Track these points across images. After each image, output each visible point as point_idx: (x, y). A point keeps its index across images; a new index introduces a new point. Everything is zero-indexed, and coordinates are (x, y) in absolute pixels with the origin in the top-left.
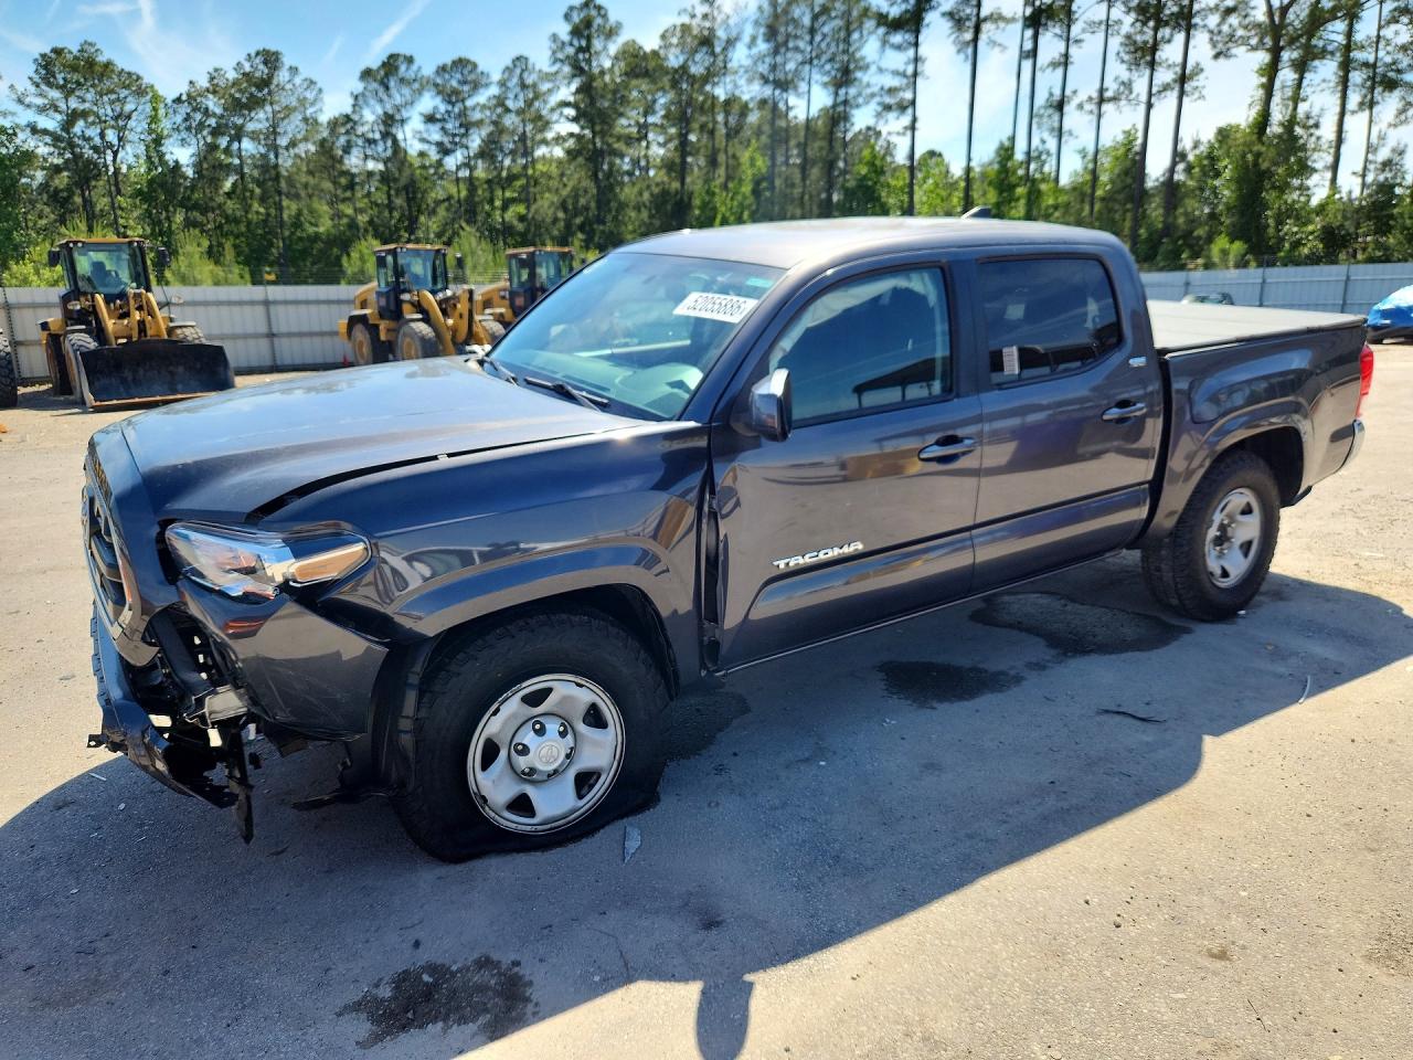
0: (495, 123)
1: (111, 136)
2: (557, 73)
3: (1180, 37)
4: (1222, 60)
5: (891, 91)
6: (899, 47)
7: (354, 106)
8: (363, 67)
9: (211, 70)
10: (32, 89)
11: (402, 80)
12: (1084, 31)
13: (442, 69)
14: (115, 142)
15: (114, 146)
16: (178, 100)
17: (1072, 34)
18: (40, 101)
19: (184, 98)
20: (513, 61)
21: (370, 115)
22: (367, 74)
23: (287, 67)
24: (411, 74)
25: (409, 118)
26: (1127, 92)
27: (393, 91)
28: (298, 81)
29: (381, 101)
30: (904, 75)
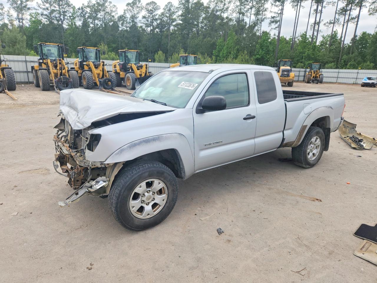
0: (161, 19)
1: (62, 17)
2: (180, 7)
3: (358, 9)
4: (371, 16)
5: (273, 17)
6: (277, 6)
7: (124, 13)
8: (127, 2)
9: (88, 1)
10: (42, 3)
11: (137, 6)
12: (326, 4)
13: (148, 4)
14: (63, 19)
15: (62, 20)
16: (79, 9)
17: (323, 5)
18: (44, 7)
19: (80, 8)
20: (168, 3)
21: (128, 15)
22: (128, 4)
23: (109, 1)
24: (139, 5)
25: (139, 17)
26: (338, 21)
27: (134, 9)
28: (111, 5)
29: (131, 12)
30: (277, 13)
